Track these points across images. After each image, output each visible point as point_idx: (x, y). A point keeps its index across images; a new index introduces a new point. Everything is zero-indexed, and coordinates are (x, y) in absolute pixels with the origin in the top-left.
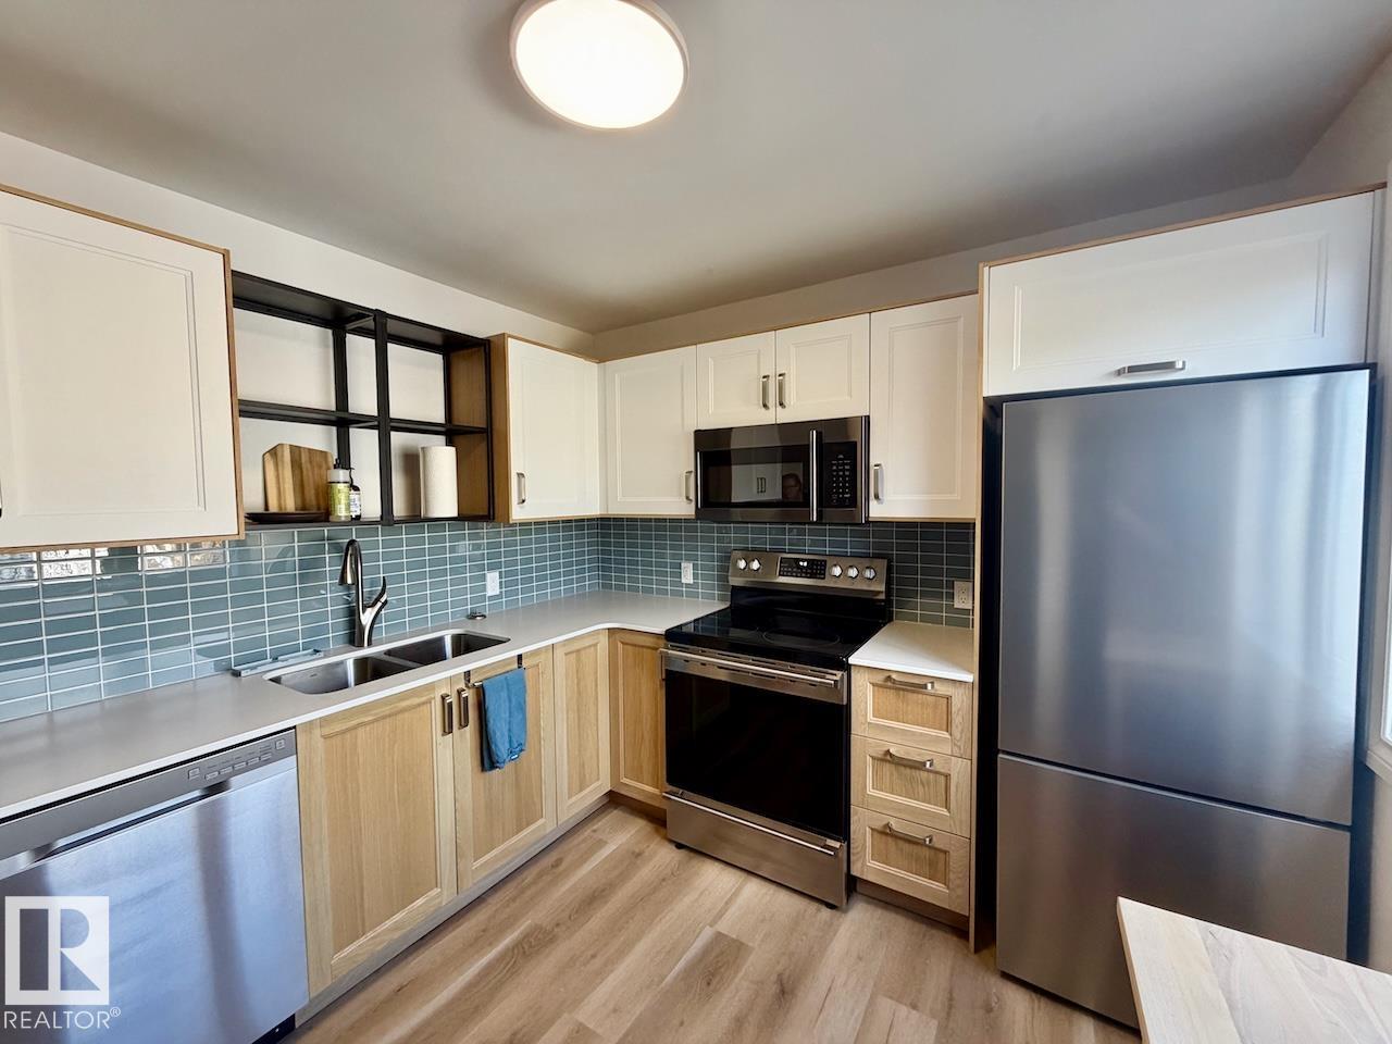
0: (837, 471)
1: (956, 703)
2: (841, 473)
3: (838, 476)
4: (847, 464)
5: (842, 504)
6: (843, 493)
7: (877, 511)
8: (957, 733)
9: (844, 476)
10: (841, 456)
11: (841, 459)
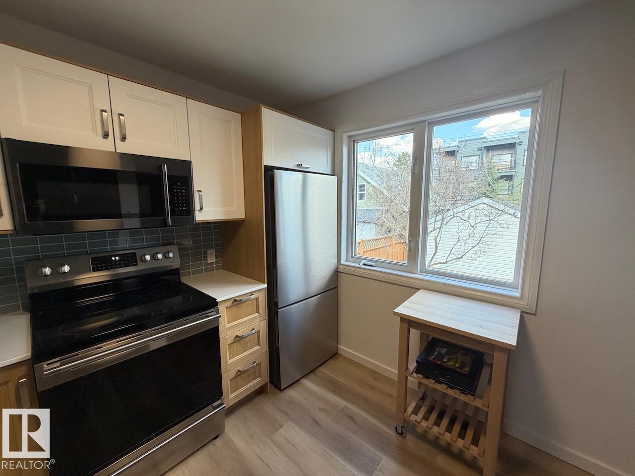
0: (177, 193)
1: (260, 300)
2: (180, 194)
3: (179, 196)
4: (183, 189)
5: (182, 213)
6: (183, 206)
7: (199, 217)
8: (261, 311)
9: (182, 196)
10: (179, 184)
11: (179, 185)
